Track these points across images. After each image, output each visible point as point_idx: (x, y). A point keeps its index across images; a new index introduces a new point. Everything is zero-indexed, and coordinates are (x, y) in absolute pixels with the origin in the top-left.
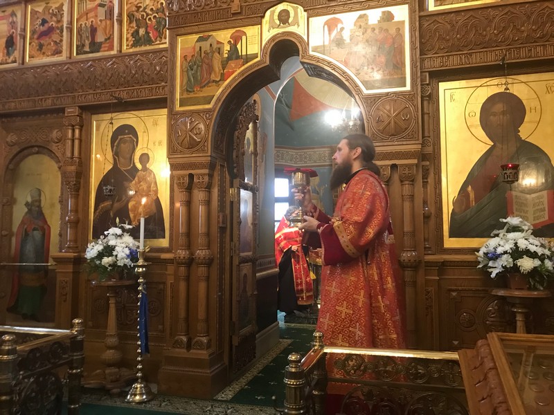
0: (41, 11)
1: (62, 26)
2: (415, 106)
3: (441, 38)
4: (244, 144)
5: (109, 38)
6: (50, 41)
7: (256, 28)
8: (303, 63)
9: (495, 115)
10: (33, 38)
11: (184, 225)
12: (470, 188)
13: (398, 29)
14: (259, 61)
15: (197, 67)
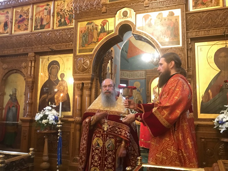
0: (19, 11)
1: (28, 18)
2: (184, 54)
3: (195, 23)
4: (106, 69)
5: (48, 23)
6: (23, 24)
7: (113, 19)
8: (133, 34)
9: (221, 58)
10: (16, 23)
11: (79, 105)
12: (210, 91)
13: (176, 19)
14: (114, 33)
15: (87, 36)
